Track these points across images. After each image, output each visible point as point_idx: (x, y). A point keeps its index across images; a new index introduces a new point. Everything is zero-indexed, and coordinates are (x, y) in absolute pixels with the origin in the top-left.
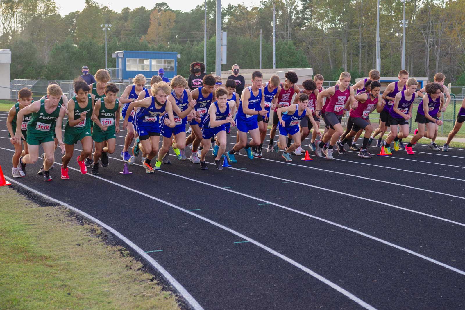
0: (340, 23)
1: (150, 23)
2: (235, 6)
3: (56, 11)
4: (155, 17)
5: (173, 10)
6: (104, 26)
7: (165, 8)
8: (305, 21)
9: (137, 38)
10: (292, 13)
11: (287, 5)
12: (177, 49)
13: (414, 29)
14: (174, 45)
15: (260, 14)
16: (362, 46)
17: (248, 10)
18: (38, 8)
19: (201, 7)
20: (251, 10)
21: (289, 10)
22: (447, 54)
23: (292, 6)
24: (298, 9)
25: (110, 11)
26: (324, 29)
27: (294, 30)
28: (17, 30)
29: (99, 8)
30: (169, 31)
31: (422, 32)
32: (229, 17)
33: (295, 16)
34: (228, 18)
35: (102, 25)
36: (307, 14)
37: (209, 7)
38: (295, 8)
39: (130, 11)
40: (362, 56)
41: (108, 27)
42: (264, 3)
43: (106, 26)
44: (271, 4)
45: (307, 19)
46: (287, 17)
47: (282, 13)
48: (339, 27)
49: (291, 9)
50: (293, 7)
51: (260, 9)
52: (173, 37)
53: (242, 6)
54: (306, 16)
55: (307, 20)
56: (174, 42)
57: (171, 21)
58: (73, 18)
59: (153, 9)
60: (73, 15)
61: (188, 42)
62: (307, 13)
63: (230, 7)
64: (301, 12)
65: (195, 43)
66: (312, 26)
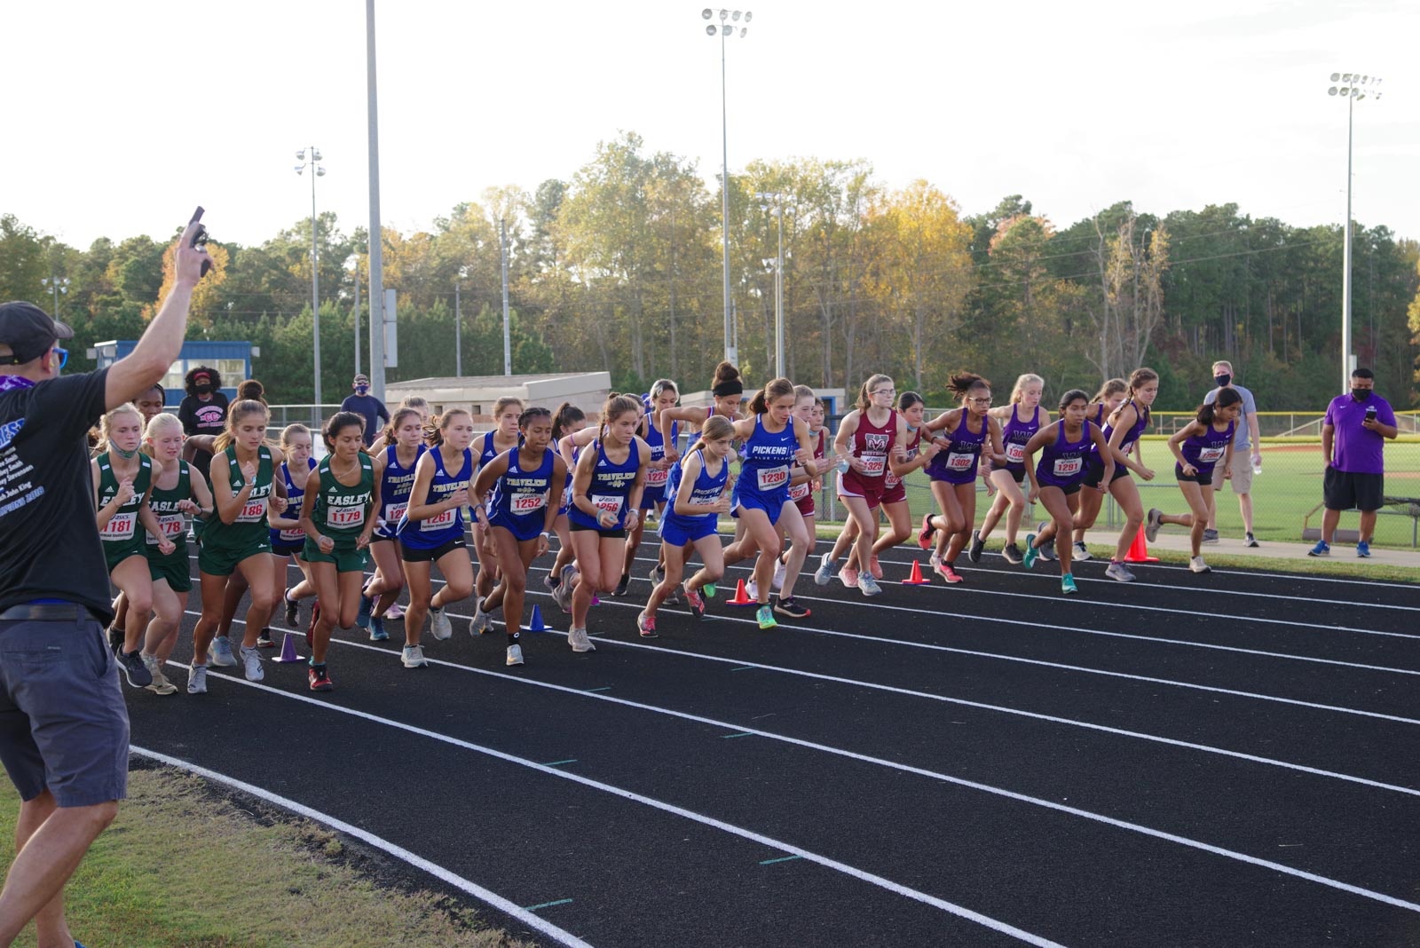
0: (622, 268)
1: (164, 273)
5: (219, 241)
6: (51, 283)
8: (541, 264)
10: (508, 244)
16: (676, 319)
19: (289, 234)
20: (412, 240)
21: (500, 239)
22: (870, 334)
23: (507, 230)
24: (523, 236)
26: (586, 282)
29: (34, 240)
30: (213, 293)
31: (813, 285)
32: (359, 257)
33: (515, 253)
35: (45, 282)
36: (544, 249)
37: (310, 234)
38: (516, 234)
39: (112, 247)
41: (61, 285)
42: (442, 221)
43: (57, 282)
44: (458, 224)
45: (546, 259)
47: (485, 245)
48: (620, 278)
49: (505, 236)
50: (512, 231)
51: (433, 237)
52: (222, 306)
54: (542, 252)
55: (547, 262)
56: (224, 317)
59: (169, 239)
62: (546, 244)
64: (530, 242)
66: (557, 276)
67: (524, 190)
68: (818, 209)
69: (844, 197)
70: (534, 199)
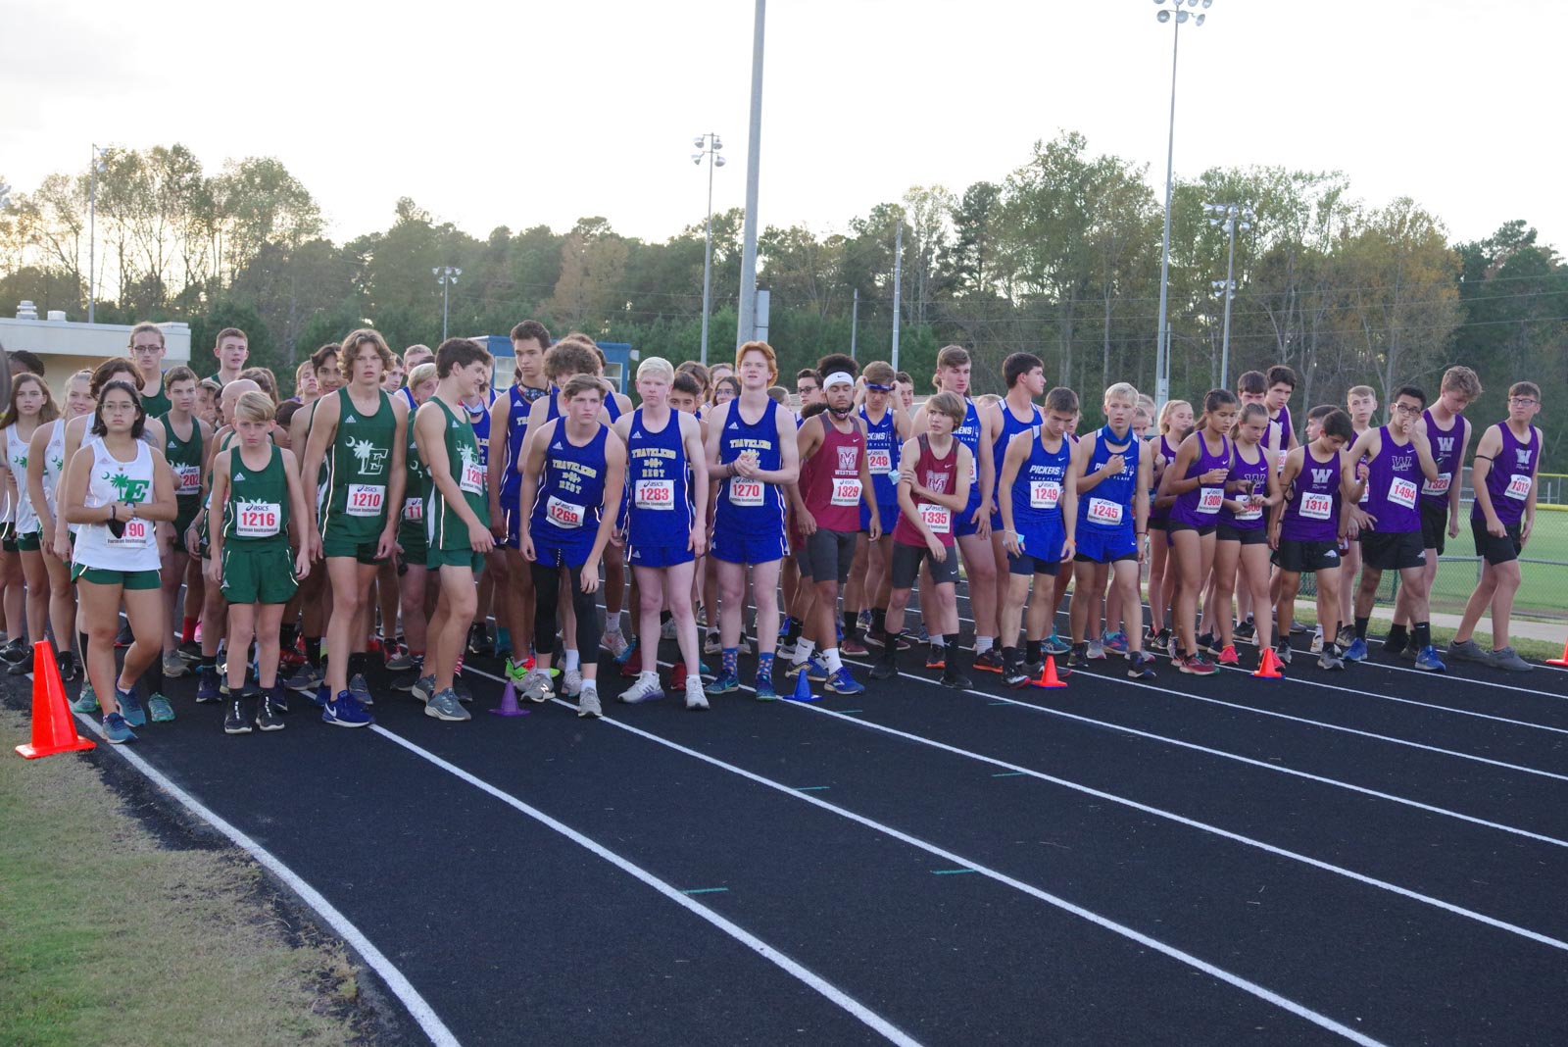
0: (1055, 285)
1: (562, 268)
2: (783, 232)
3: (321, 230)
4: (574, 254)
5: (621, 236)
7: (601, 230)
8: (965, 275)
9: (526, 305)
10: (931, 252)
11: (918, 233)
12: (630, 337)
13: (1249, 306)
14: (621, 326)
15: (848, 254)
16: (1111, 344)
17: (815, 241)
18: (277, 221)
19: (694, 231)
20: (826, 243)
21: (922, 246)
22: (1333, 373)
23: (930, 236)
24: (947, 244)
25: (459, 235)
26: (1013, 298)
27: (936, 299)
28: (220, 278)
29: (430, 226)
30: (609, 290)
31: (1270, 313)
32: (766, 259)
33: (938, 262)
34: (764, 262)
35: (436, 271)
36: (969, 258)
37: (716, 231)
38: (939, 242)
39: (511, 237)
40: (1109, 370)
41: (453, 274)
42: (859, 224)
43: (448, 272)
44: (877, 227)
45: (970, 270)
46: (916, 264)
47: (905, 252)
48: (1052, 296)
49: (927, 243)
50: (935, 237)
51: (848, 240)
52: (619, 305)
53: (801, 231)
54: (966, 262)
55: (970, 274)
56: (621, 317)
57: (616, 264)
58: (364, 252)
59: (570, 231)
60: (364, 244)
61: (659, 319)
62: (971, 254)
63: (771, 234)
64: (954, 250)
65: (676, 322)
66: (982, 289)
67: (951, 192)
68: (1281, 227)
69: (1314, 212)
70: (961, 203)
